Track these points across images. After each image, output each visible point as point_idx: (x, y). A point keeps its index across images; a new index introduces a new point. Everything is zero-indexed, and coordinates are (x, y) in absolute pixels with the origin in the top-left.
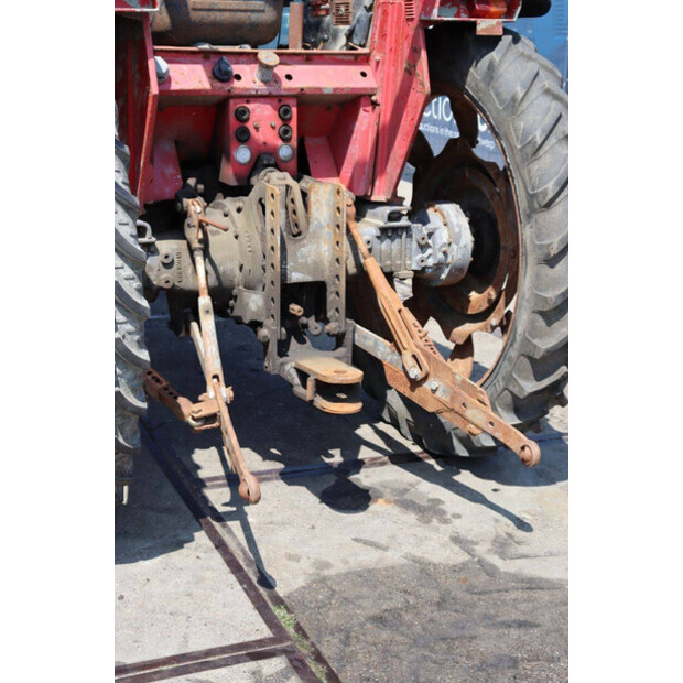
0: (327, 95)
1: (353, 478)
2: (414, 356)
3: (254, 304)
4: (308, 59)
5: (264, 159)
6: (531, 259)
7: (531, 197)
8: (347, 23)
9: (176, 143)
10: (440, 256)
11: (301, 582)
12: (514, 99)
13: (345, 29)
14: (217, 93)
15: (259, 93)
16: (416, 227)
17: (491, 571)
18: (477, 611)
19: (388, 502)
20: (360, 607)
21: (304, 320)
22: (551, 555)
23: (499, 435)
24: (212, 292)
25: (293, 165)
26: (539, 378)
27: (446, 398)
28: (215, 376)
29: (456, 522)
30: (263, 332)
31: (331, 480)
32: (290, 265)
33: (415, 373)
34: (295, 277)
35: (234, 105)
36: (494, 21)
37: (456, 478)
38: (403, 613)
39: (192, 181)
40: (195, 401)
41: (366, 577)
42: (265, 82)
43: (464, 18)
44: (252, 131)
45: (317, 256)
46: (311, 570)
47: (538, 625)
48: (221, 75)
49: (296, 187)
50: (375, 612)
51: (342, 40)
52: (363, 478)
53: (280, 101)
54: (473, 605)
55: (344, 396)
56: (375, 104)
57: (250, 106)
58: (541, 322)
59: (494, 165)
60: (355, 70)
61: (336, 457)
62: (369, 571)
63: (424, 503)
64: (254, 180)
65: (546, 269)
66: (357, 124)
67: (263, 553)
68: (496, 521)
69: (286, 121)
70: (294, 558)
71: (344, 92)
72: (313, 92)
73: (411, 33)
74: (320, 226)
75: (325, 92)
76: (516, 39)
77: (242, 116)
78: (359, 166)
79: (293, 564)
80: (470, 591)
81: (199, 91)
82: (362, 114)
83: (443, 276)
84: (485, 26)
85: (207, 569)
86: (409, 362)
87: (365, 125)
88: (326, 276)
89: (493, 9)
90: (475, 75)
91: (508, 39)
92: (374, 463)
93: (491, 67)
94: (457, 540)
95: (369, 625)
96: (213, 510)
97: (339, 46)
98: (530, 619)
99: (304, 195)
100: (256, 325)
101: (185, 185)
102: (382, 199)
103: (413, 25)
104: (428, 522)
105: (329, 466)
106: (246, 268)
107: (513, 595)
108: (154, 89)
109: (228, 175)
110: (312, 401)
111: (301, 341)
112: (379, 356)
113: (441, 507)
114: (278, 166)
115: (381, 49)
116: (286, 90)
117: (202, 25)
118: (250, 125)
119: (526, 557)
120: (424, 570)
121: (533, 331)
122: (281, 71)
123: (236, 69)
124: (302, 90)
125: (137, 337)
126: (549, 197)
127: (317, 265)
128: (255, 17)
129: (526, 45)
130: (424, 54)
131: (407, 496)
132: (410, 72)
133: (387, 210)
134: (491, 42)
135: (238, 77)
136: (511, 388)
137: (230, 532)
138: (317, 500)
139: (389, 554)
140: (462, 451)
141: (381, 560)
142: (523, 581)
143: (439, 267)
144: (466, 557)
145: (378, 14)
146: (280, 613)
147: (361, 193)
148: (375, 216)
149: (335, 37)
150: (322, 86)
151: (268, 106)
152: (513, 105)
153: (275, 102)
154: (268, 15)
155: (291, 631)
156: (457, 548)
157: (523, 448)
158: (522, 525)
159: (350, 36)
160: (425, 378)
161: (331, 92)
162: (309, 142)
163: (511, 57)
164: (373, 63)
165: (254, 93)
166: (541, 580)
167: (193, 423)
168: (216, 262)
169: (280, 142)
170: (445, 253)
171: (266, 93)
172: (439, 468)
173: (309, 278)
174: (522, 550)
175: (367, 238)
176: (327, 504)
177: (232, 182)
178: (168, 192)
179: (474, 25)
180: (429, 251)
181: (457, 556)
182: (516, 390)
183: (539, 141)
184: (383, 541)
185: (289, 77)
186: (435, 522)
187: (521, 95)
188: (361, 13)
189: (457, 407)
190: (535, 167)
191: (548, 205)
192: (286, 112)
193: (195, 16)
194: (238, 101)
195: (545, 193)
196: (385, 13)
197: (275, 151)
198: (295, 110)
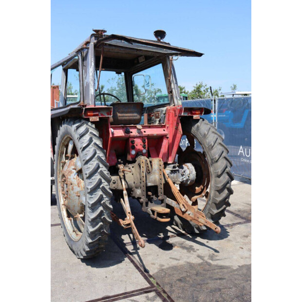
1: (167, 241)
2: (183, 205)
3: (138, 192)
4: (150, 127)
5: (139, 153)
6: (213, 176)
7: (212, 160)
8: (159, 118)
9: (115, 151)
10: (187, 177)
11: (156, 271)
12: (205, 134)
13: (158, 119)
14: (126, 136)
15: (137, 136)
16: (180, 170)
17: (210, 265)
18: (207, 276)
19: (178, 247)
20: (174, 277)
21: (152, 196)
22: (225, 259)
23: (208, 226)
24: (127, 190)
25: (147, 154)
26: (218, 209)
27: (193, 216)
28: (129, 213)
29: (198, 251)
30: (142, 200)
31: (161, 242)
32: (148, 181)
33: (183, 210)
34: (149, 184)
35: (131, 140)
36: (198, 116)
37: (196, 239)
38: (186, 278)
39: (120, 160)
40: (124, 220)
41: (174, 268)
42: (139, 133)
43: (190, 115)
44: (136, 146)
45: (155, 178)
46: (159, 267)
47: (225, 279)
48: (127, 132)
49: (148, 160)
50: (179, 278)
51: (158, 122)
52: (170, 241)
53: (143, 138)
54: (206, 274)
55: (165, 217)
56: (167, 138)
57: (135, 140)
58: (217, 193)
59: (200, 152)
60: (162, 129)
61: (162, 235)
62: (175, 267)
63: (188, 247)
64: (136, 159)
65: (218, 179)
66: (163, 144)
67: (144, 263)
68: (209, 250)
69: (144, 143)
70: (153, 264)
71: (159, 135)
72: (151, 135)
73: (176, 119)
74: (155, 170)
76: (203, 120)
77: (133, 142)
78: (164, 154)
79: (153, 266)
80: (204, 270)
82: (164, 140)
83: (188, 183)
84: (195, 117)
85: (130, 268)
86: (182, 207)
87: (165, 143)
88: (158, 184)
89: (197, 113)
90: (194, 129)
91: (201, 120)
92: (172, 236)
93: (198, 127)
94: (199, 256)
95: (177, 282)
96: (129, 252)
97: (157, 123)
98: (223, 277)
99: (151, 162)
100: (139, 198)
101: (118, 161)
102: (171, 162)
103: (177, 117)
104: (190, 252)
105: (160, 238)
106: (136, 182)
107: (217, 271)
108: (111, 136)
109: (129, 158)
110: (156, 219)
111: (152, 202)
112: (173, 206)
113: (193, 247)
114: (143, 155)
115: (168, 123)
116: (144, 135)
117: (121, 120)
118: (135, 145)
119: (218, 260)
120: (191, 265)
121: (215, 196)
122: (143, 130)
123: (131, 130)
124: (148, 135)
125: (109, 202)
126: (217, 159)
127: (155, 181)
128: (135, 118)
129: (206, 121)
130: (180, 124)
131: (183, 245)
132: (177, 129)
133: (172, 165)
134: (197, 121)
135: (132, 132)
136: (210, 212)
137: (135, 258)
138: (158, 248)
139: (180, 261)
140: (197, 232)
141: (178, 263)
142: (219, 267)
143: (187, 180)
144: (202, 261)
145: (167, 115)
146: (151, 279)
147: (165, 161)
148: (169, 167)
149: (155, 122)
150: (154, 134)
151: (140, 139)
152: (205, 136)
154: (138, 117)
155: (155, 285)
156: (199, 259)
157: (216, 229)
158: (216, 251)
159: (160, 121)
160: (186, 211)
161: (156, 135)
162: (150, 149)
163: (202, 124)
164: (166, 127)
166: (224, 266)
167: (124, 226)
168: (128, 181)
169: (143, 149)
170: (189, 177)
171: (139, 136)
172: (191, 237)
173: (153, 185)
174: (217, 258)
175: (167, 173)
176: (161, 248)
177: (131, 160)
178: (114, 163)
179: (193, 116)
180: (184, 176)
181: (200, 261)
182: (211, 213)
183: (213, 145)
184: (178, 258)
185: (145, 132)
186: (192, 252)
187: (206, 133)
188: (162, 115)
189: (196, 218)
190: (212, 152)
191: (217, 161)
192: (145, 140)
193: (119, 118)
194: (132, 138)
195: (216, 158)
196: (169, 115)
197: (142, 151)
198: (146, 140)
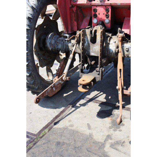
0: (118, 5)
9: (91, 17)
11: (61, 127)
14: (88, 4)
15: (99, 4)
18: (80, 154)
19: (111, 119)
20: (61, 138)
29: (117, 132)
31: (109, 109)
32: (91, 51)
34: (92, 54)
35: (93, 8)
38: (65, 145)
41: (74, 133)
42: (101, 2)
44: (98, 15)
46: (68, 125)
53: (106, 7)
57: (97, 8)
69: (108, 12)
70: (70, 121)
71: (124, 4)
72: (114, 4)
75: (118, 4)
77: (95, 11)
79: (67, 122)
80: (88, 149)
81: (83, 4)
85: (51, 115)
94: (109, 136)
95: (55, 143)
96: (76, 104)
116: (106, 4)
118: (97, 13)
124: (111, 4)
135: (94, 1)
139: (88, 131)
142: (104, 155)
146: (46, 130)
150: (117, 3)
151: (102, 8)
153: (104, 7)
156: (105, 138)
161: (120, 4)
162: (126, 19)
165: (97, 4)
169: (106, 18)
171: (101, 4)
181: (101, 140)
186: (112, 129)
192: (107, 10)
194: (94, 7)
197: (104, 20)
198: (110, 9)
